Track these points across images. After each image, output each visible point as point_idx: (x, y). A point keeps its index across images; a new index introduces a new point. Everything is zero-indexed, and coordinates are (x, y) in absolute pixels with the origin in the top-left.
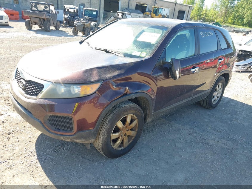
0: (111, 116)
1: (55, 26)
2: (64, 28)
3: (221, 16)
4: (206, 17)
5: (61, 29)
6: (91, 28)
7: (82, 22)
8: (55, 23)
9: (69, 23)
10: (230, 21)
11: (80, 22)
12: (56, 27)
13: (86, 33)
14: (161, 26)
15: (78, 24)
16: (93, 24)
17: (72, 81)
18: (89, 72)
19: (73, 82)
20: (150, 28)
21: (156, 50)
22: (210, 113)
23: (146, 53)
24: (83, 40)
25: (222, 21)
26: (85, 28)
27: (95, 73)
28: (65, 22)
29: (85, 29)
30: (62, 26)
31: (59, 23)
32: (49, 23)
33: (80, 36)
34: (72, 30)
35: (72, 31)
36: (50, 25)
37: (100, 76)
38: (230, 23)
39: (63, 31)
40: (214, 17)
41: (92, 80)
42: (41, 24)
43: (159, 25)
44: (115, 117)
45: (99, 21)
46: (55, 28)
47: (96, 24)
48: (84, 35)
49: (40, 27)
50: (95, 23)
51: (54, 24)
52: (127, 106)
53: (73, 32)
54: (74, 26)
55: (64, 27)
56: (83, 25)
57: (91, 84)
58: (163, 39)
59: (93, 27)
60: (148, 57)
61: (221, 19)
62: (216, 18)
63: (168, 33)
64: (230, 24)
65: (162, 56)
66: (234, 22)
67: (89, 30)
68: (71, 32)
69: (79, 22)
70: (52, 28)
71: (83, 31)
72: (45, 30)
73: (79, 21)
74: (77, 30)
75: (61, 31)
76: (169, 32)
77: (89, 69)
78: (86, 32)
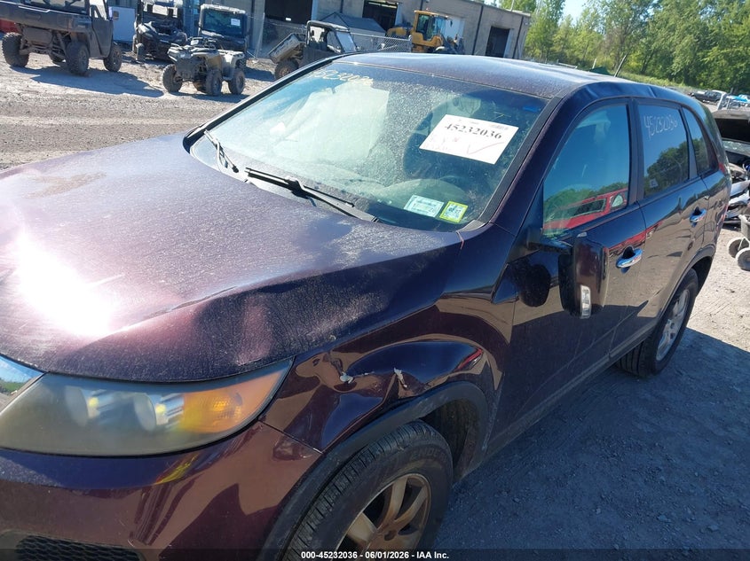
0: (323, 506)
1: (104, 59)
2: (135, 66)
3: (608, 48)
4: (568, 48)
5: (126, 68)
6: (224, 69)
7: (196, 51)
8: (107, 48)
9: (154, 51)
10: (633, 64)
11: (189, 49)
12: (107, 62)
13: (208, 85)
14: (512, 95)
15: (183, 56)
16: (229, 56)
17: (141, 369)
18: (224, 313)
19: (143, 377)
20: (469, 100)
21: (508, 195)
22: (648, 396)
23: (464, 208)
24: (199, 130)
25: (612, 63)
26: (205, 69)
27: (254, 316)
28: (140, 47)
29: (204, 73)
30: (130, 58)
31: (118, 49)
32: (84, 47)
33: (188, 95)
34: (162, 73)
35: (161, 78)
36: (89, 55)
37: (278, 333)
38: (634, 71)
39: (132, 77)
40: (589, 49)
41: (242, 360)
42: (57, 52)
43: (502, 88)
44: (344, 507)
45: (251, 47)
46: (106, 64)
47: (240, 58)
48: (200, 93)
49: (56, 60)
50: (238, 55)
51: (101, 53)
52: (394, 445)
53: (166, 82)
54: (170, 62)
55: (134, 62)
56: (198, 58)
57: (234, 383)
58: (533, 149)
59: (230, 69)
60: (476, 226)
61: (609, 59)
62: (595, 53)
63: (547, 126)
64: (632, 72)
65: (530, 221)
66: (645, 67)
67: (219, 75)
68: (158, 80)
69: (184, 50)
70: (96, 64)
71: (199, 79)
72: (70, 70)
73: (186, 47)
74: (178, 75)
75: (126, 75)
76: (550, 121)
77: (225, 299)
78: (207, 83)
